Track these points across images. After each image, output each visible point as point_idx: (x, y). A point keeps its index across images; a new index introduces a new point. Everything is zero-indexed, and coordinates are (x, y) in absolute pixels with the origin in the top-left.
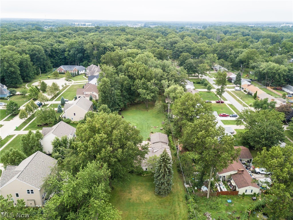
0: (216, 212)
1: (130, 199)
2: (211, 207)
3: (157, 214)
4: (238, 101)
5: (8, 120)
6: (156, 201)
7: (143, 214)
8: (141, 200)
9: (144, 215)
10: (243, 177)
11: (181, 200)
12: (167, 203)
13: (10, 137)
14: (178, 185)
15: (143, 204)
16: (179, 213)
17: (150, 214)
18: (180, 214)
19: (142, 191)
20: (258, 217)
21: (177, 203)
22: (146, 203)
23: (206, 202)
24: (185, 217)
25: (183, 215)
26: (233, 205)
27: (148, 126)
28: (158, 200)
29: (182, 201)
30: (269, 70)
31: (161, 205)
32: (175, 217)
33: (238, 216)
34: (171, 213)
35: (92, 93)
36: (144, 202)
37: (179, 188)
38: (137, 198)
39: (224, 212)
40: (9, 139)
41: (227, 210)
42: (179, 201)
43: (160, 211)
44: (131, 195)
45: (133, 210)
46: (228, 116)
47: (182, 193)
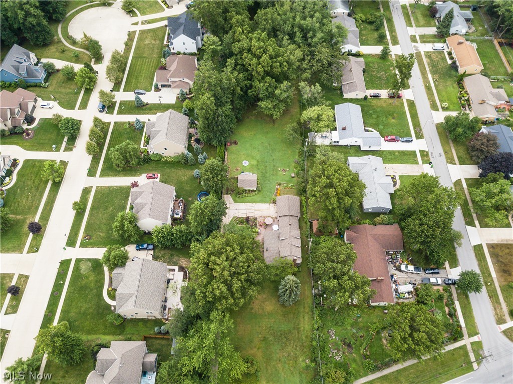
0: (341, 329)
1: (252, 309)
2: (336, 324)
3: (280, 329)
4: (428, 88)
5: (69, 148)
6: (279, 311)
7: (265, 330)
8: (264, 310)
9: (267, 331)
10: (381, 287)
11: (307, 311)
12: (291, 316)
13: (86, 191)
14: (306, 288)
15: (266, 316)
16: (302, 328)
17: (273, 330)
18: (304, 330)
19: (264, 297)
20: (383, 335)
21: (302, 316)
22: (269, 314)
23: (333, 317)
24: (308, 334)
25: (307, 331)
26: (361, 319)
27: (274, 166)
28: (282, 311)
29: (308, 313)
30: (507, 13)
31: (285, 317)
32: (298, 333)
33: (362, 335)
34: (294, 328)
35: (182, 80)
36: (266, 313)
37: (307, 293)
38: (260, 307)
39: (349, 328)
40: (87, 196)
41: (352, 326)
42: (304, 312)
43: (283, 326)
44: (253, 303)
45: (256, 324)
46: (398, 141)
47: (309, 301)
